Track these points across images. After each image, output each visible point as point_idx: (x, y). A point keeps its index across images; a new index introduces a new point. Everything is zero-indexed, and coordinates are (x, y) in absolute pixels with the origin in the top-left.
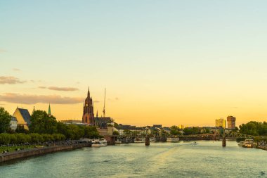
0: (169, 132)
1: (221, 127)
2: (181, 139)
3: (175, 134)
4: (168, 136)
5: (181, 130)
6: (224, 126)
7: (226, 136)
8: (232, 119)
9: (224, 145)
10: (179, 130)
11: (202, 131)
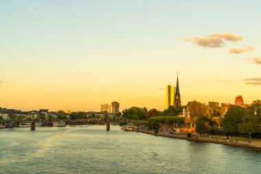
0: (55, 116)
1: (106, 112)
2: (67, 123)
3: (61, 119)
4: (54, 121)
5: (68, 114)
6: (108, 111)
7: (111, 121)
8: (116, 105)
9: (108, 129)
10: (66, 114)
11: (88, 116)
